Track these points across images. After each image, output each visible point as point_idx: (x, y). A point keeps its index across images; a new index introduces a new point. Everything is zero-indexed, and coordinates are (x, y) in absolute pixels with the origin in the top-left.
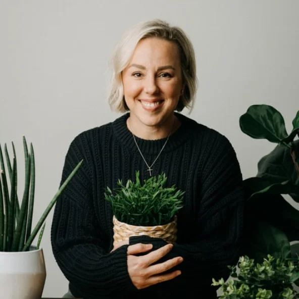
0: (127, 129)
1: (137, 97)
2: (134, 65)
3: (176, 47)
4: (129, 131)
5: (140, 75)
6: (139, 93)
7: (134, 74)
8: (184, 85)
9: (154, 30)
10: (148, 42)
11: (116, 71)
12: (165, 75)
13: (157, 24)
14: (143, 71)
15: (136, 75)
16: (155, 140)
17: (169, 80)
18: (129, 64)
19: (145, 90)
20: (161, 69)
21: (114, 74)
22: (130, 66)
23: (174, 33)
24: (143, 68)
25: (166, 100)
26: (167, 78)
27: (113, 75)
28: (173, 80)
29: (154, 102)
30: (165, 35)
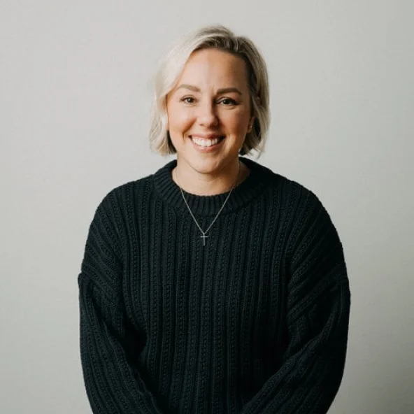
0: (173, 181)
1: (187, 131)
2: (183, 86)
3: (242, 63)
4: (176, 184)
5: (192, 100)
6: (190, 125)
7: (183, 100)
8: (253, 118)
9: (214, 38)
10: (205, 54)
11: (158, 95)
12: (227, 102)
13: (217, 31)
14: (196, 95)
15: (186, 101)
16: (212, 196)
17: (233, 108)
18: (176, 85)
19: (199, 121)
20: (221, 92)
21: (155, 98)
22: (178, 89)
23: (241, 44)
24: (197, 90)
25: (228, 136)
26: (230, 106)
27: (154, 100)
28: (237, 109)
29: (211, 138)
30: (228, 45)
